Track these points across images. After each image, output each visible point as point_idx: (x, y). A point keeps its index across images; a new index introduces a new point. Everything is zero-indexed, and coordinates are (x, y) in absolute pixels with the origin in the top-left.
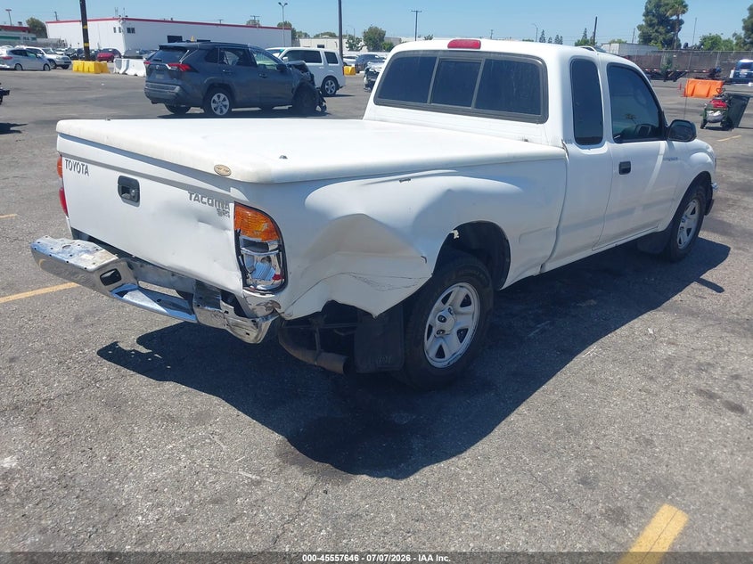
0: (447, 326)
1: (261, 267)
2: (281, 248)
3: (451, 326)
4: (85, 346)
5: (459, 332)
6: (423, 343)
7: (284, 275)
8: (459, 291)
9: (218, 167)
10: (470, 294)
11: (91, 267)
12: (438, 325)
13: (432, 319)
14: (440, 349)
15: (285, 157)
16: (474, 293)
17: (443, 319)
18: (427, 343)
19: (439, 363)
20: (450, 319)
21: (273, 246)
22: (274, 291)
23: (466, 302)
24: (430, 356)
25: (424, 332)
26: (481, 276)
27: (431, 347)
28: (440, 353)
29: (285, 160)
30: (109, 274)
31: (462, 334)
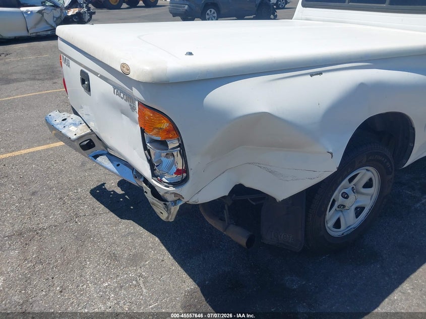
0: (348, 203)
1: (166, 161)
2: (181, 146)
3: (352, 202)
4: (79, 186)
5: (356, 208)
6: (325, 214)
7: (186, 170)
8: (365, 174)
9: (123, 65)
10: (373, 179)
11: (73, 137)
12: (341, 200)
13: (337, 195)
14: (338, 221)
15: (191, 54)
16: (377, 179)
17: (345, 196)
18: (329, 214)
19: (336, 233)
20: (352, 197)
21: (173, 144)
22: (175, 184)
23: (369, 185)
24: (329, 225)
25: (328, 204)
26: (388, 164)
27: (331, 217)
28: (337, 225)
29: (191, 56)
30: (86, 143)
31: (359, 211)
